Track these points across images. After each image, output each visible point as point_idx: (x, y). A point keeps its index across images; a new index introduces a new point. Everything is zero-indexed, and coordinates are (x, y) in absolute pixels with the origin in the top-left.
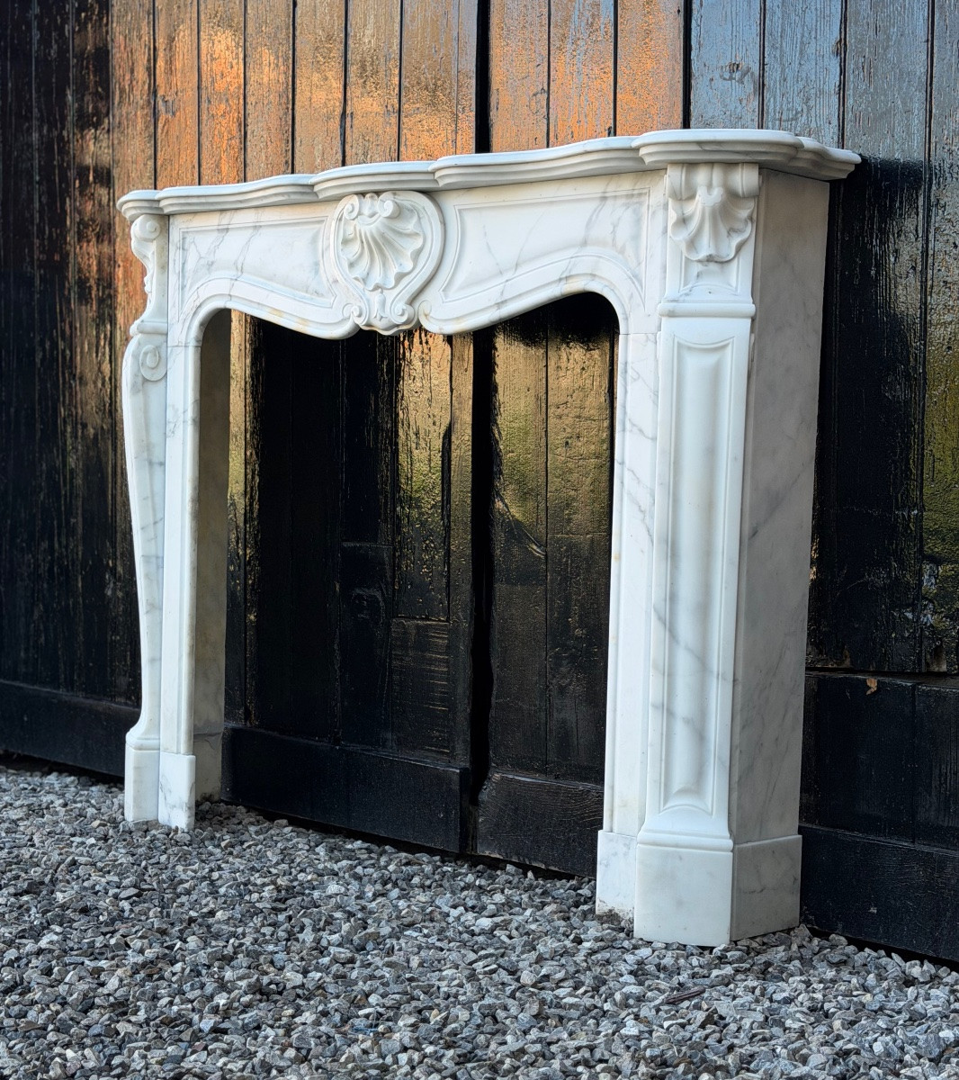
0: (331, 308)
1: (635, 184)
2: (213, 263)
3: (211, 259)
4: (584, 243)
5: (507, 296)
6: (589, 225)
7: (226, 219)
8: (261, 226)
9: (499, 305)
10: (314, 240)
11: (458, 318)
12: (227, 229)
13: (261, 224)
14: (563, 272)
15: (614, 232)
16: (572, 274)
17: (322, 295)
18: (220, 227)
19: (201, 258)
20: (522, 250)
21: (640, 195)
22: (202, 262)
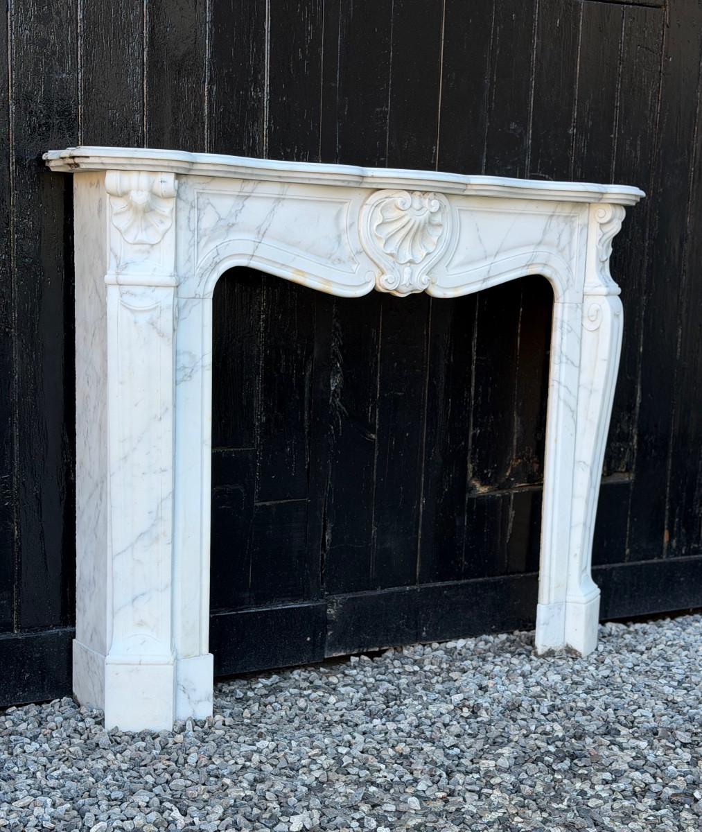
0: (354, 273)
1: (572, 210)
2: (233, 225)
3: (232, 220)
4: (539, 243)
5: (492, 274)
6: (545, 232)
7: (249, 187)
8: (284, 199)
9: (484, 280)
10: (337, 217)
11: (456, 287)
12: (248, 197)
13: (286, 197)
14: (528, 262)
15: (559, 238)
16: (534, 262)
17: (344, 262)
18: (241, 194)
19: (220, 219)
20: (502, 243)
21: (573, 216)
22: (222, 223)
